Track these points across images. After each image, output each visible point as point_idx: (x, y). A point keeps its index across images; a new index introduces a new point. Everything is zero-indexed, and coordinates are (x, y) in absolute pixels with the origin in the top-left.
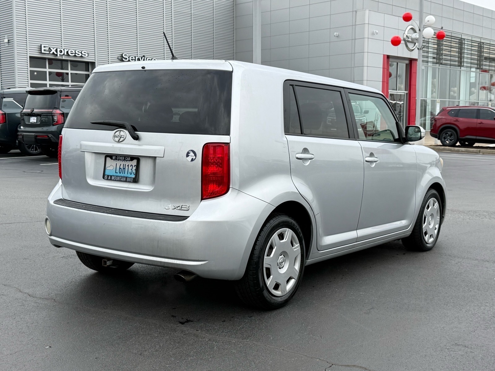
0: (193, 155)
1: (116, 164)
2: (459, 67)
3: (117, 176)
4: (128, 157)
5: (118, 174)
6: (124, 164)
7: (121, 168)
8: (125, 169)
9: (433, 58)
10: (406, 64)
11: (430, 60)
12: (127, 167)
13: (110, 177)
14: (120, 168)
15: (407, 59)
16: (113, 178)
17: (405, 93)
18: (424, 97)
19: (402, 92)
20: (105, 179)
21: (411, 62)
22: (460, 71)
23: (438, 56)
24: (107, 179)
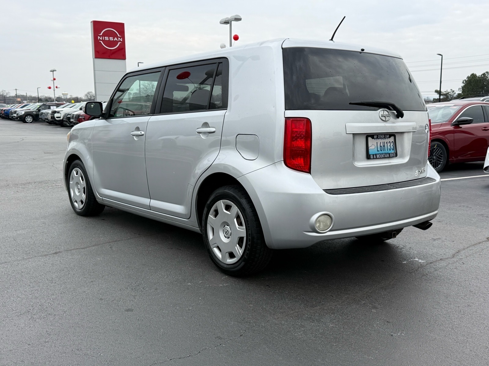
1: (377, 142)
4: (388, 135)
5: (380, 152)
6: (383, 142)
12: (386, 144)
13: (375, 155)
14: (380, 146)
16: (378, 156)
24: (372, 158)
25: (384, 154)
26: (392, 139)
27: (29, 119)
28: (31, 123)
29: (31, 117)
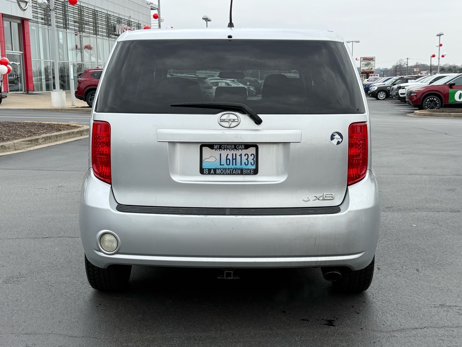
0: (339, 137)
1: (220, 154)
2: (65, 30)
3: (225, 169)
4: (241, 145)
5: (226, 166)
6: (233, 154)
7: (229, 159)
8: (236, 159)
9: (41, 19)
10: (18, 24)
11: (40, 20)
12: (238, 158)
13: (212, 170)
14: (227, 159)
15: (19, 18)
16: (217, 172)
17: (20, 53)
18: (37, 58)
19: (17, 52)
20: (205, 174)
21: (23, 22)
22: (66, 33)
23: (46, 17)
24: (207, 173)
25: (232, 170)
26: (252, 150)
27: (382, 95)
28: (384, 99)
29: (384, 93)
